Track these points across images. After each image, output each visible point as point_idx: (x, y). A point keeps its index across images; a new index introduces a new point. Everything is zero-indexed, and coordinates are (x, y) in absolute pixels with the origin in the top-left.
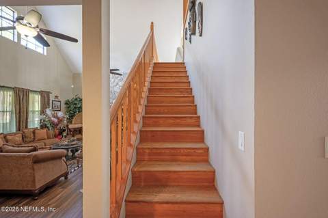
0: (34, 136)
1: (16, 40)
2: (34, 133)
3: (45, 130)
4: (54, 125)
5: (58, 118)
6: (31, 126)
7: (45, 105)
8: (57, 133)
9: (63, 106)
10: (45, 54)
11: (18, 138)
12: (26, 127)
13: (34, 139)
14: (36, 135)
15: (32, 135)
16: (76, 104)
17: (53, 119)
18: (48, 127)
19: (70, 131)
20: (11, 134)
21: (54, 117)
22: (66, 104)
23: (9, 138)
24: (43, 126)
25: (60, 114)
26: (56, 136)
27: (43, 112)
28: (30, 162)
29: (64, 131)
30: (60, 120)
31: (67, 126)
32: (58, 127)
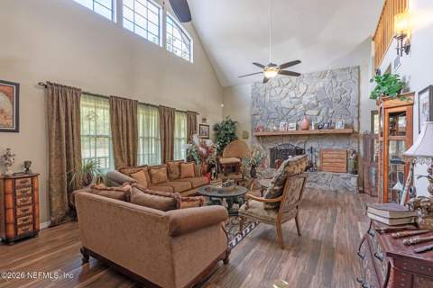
0: (180, 171)
1: (161, 45)
2: (180, 167)
3: (192, 164)
4: (202, 158)
5: (207, 148)
6: (176, 158)
7: (192, 130)
8: (206, 169)
9: (212, 132)
10: (192, 61)
11: (163, 173)
12: (172, 158)
13: (180, 175)
14: (182, 170)
15: (178, 170)
16: (227, 130)
17: (201, 149)
18: (195, 160)
19: (222, 168)
20: (155, 167)
21: (202, 146)
22: (215, 129)
23: (153, 171)
24: (190, 159)
25: (209, 143)
26: (204, 174)
27: (189, 140)
28: (165, 232)
29: (214, 166)
30: (209, 152)
31: (217, 160)
32: (207, 160)
